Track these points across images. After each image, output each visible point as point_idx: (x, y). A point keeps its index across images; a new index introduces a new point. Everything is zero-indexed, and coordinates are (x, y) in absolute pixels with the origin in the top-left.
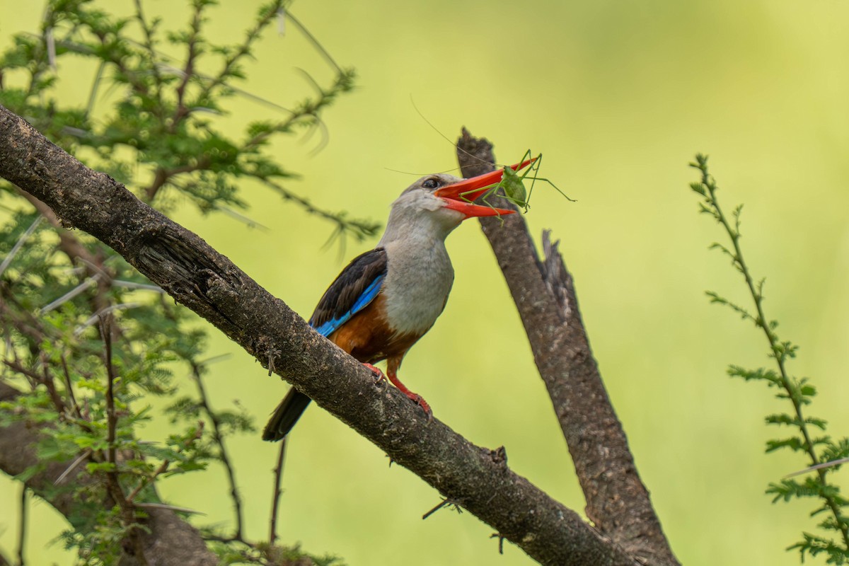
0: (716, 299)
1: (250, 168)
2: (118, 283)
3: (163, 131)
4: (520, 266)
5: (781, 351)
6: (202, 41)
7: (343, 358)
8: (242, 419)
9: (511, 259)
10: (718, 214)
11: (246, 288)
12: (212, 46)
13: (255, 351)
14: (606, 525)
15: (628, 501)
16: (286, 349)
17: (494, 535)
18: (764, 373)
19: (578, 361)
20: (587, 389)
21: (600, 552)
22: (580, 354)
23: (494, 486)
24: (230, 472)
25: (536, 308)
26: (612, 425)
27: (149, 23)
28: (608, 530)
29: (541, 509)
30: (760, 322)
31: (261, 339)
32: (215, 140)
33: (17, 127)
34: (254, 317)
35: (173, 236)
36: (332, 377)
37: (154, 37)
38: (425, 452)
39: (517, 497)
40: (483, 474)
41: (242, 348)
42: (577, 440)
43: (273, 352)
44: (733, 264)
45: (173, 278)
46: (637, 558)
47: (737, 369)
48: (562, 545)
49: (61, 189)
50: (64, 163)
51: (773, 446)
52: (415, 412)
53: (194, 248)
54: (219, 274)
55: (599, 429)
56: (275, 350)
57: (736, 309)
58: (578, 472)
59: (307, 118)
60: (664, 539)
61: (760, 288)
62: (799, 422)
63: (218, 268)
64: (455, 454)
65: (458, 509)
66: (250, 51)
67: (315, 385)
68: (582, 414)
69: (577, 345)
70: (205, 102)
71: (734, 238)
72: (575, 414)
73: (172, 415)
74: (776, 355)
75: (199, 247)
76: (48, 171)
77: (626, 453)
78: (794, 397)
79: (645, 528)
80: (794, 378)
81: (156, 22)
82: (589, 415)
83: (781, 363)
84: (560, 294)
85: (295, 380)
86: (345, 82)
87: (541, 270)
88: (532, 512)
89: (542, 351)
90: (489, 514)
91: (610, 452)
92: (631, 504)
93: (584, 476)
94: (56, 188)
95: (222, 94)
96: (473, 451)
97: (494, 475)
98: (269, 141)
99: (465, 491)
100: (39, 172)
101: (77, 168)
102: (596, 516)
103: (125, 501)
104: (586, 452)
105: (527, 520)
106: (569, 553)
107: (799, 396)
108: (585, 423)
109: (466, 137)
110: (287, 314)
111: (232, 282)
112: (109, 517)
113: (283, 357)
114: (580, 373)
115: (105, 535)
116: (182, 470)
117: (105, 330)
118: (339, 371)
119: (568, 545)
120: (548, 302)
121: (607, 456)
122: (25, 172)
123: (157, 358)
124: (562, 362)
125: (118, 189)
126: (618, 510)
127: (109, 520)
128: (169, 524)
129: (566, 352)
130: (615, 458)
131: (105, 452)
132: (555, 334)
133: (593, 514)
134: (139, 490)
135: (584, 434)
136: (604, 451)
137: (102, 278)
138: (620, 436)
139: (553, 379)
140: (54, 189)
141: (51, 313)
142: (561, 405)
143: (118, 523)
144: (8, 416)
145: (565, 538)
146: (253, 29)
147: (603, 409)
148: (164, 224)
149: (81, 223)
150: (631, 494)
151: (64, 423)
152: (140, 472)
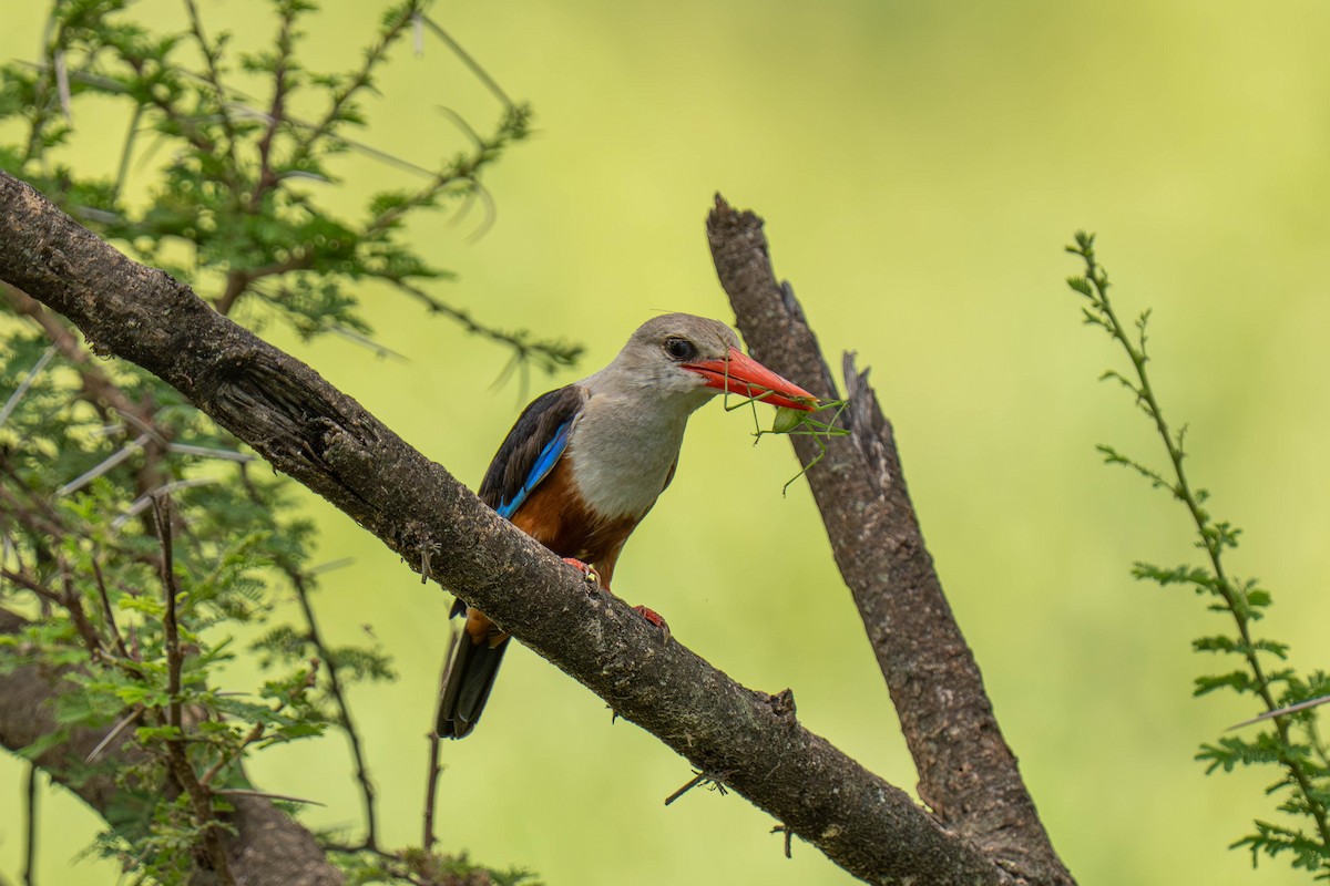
0: (1114, 458)
1: (376, 264)
2: (177, 447)
3: (239, 209)
5: (1215, 538)
6: (295, 68)
7: (538, 554)
8: (372, 659)
10: (1113, 326)
11: (384, 447)
12: (311, 75)
13: (400, 544)
14: (949, 812)
15: (984, 774)
16: (450, 541)
17: (777, 829)
18: (1188, 573)
19: (902, 556)
20: (917, 599)
21: (942, 853)
22: (905, 544)
23: (776, 751)
24: (355, 742)
25: (835, 474)
26: (958, 655)
27: (211, 41)
28: (954, 820)
29: (850, 787)
30: (1182, 494)
31: (411, 525)
32: (320, 223)
33: (21, 198)
34: (397, 492)
35: (269, 366)
36: (522, 584)
37: (220, 64)
38: (667, 699)
39: (813, 768)
40: (760, 732)
41: (380, 540)
42: (904, 680)
43: (428, 547)
44: (1138, 402)
45: (270, 431)
46: (1000, 861)
47: (1147, 567)
48: (883, 842)
49: (92, 294)
50: (96, 255)
51: (1206, 685)
52: (652, 638)
53: (301, 384)
54: (341, 425)
55: (937, 661)
56: (431, 542)
57: (1145, 473)
58: (905, 729)
59: (460, 183)
60: (1043, 831)
61: (1180, 439)
62: (1246, 647)
63: (339, 415)
64: (715, 702)
65: (721, 789)
66: (372, 82)
67: (495, 597)
68: (910, 638)
69: (900, 529)
70: (304, 163)
71: (1139, 362)
72: (898, 640)
73: (263, 654)
74: (1207, 544)
75: (310, 383)
76: (70, 267)
77: (980, 697)
78: (1236, 608)
79: (1012, 814)
80: (1236, 580)
81: (223, 39)
82: (921, 639)
83: (1215, 557)
84: (873, 451)
85: (463, 589)
86: (517, 124)
87: (843, 413)
88: (836, 791)
89: (845, 541)
90: (769, 795)
91: (955, 696)
92: (989, 778)
93: (915, 736)
94: (83, 294)
95: (330, 151)
96: (743, 697)
97: (776, 734)
98: (403, 222)
99: (731, 759)
100: (57, 269)
101: (115, 262)
102: (935, 798)
103: (197, 785)
104: (918, 698)
105: (828, 804)
106: (895, 856)
107: (1244, 607)
108: (914, 652)
109: (722, 209)
110: (450, 487)
111: (363, 437)
112: (173, 812)
113: (444, 554)
114: (906, 575)
115: (168, 840)
116: (286, 737)
117: (162, 519)
118: (531, 575)
119: (892, 843)
120: (854, 464)
121: (950, 703)
122: (35, 269)
123: (243, 562)
124: (877, 558)
125: (181, 294)
126: (968, 787)
127: (172, 816)
128: (267, 821)
129: (884, 541)
130: (963, 707)
131: (164, 710)
132: (866, 514)
133: (930, 793)
134: (219, 768)
135: (914, 670)
136: (946, 696)
137: (152, 441)
138: (969, 671)
139: (864, 585)
140: (81, 294)
141: (73, 496)
142: (878, 625)
143: (188, 820)
144: (11, 657)
145: (887, 831)
146: (374, 47)
147: (943, 630)
148: (255, 347)
149: (124, 349)
150: (989, 761)
151: (99, 665)
152: (220, 740)
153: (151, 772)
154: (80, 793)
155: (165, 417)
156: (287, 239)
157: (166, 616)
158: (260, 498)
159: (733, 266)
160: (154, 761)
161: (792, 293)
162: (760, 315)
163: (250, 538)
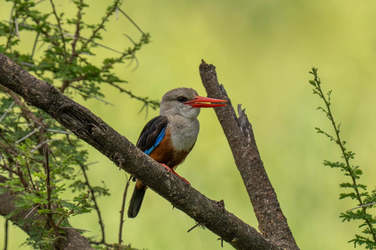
0: (320, 131)
1: (105, 78)
2: (49, 130)
3: (66, 63)
4: (228, 120)
5: (347, 155)
6: (82, 23)
7: (152, 162)
8: (104, 190)
9: (224, 117)
10: (321, 94)
11: (109, 132)
12: (87, 25)
13: (113, 159)
14: (268, 234)
15: (277, 223)
16: (127, 158)
17: (219, 239)
18: (339, 164)
19: (254, 162)
20: (258, 174)
21: (265, 246)
22: (255, 159)
23: (219, 217)
24: (99, 213)
25: (235, 138)
26: (270, 190)
27: (59, 15)
28: (269, 236)
29: (240, 227)
30: (338, 142)
31: (116, 154)
32: (89, 66)
33: (7, 61)
34: (113, 144)
35: (76, 109)
36: (147, 170)
37: (61, 22)
38: (188, 202)
39: (229, 222)
40: (214, 212)
41: (107, 158)
42: (255, 197)
43: (121, 160)
44: (327, 116)
45: (77, 127)
46: (282, 248)
47: (328, 162)
48: (249, 243)
49: (27, 89)
50: (28, 77)
51: (343, 196)
52: (184, 185)
53: (86, 114)
54: (97, 125)
55: (264, 192)
57: (328, 136)
58: (255, 211)
59: (130, 56)
61: (339, 127)
62: (355, 186)
63: (96, 123)
64: (202, 203)
65: (203, 228)
66: (104, 27)
67: (140, 174)
68: (256, 185)
69: (254, 154)
70: (85, 50)
71: (328, 105)
72: (253, 185)
73: (73, 188)
74: (345, 157)
75: (88, 114)
76: (20, 80)
77: (276, 202)
79: (285, 235)
80: (353, 167)
81: (62, 15)
82: (260, 185)
83: (347, 161)
84: (246, 132)
85: (131, 172)
86: (145, 39)
87: (238, 122)
88: (236, 228)
89: (238, 158)
90: (217, 229)
91: (269, 201)
92: (279, 224)
93: (258, 213)
94: (24, 88)
95: (92, 46)
96: (210, 202)
97: (219, 212)
98: (113, 66)
99: (206, 219)
100: (17, 81)
101: (33, 79)
102: (263, 230)
103: (55, 226)
104: (258, 202)
105: (234, 232)
106: (252, 246)
107: (355, 174)
108: (258, 189)
109: (203, 64)
110: (127, 143)
111: (103, 129)
112: (49, 233)
113: (126, 162)
114: (255, 167)
115: (47, 241)
116: (81, 213)
117: (46, 151)
118: (150, 168)
119: (251, 243)
120: (240, 136)
121: (268, 203)
122: (11, 81)
123: (68, 163)
124: (247, 162)
125: (52, 88)
126: (273, 227)
127: (48, 235)
128: (74, 236)
129: (249, 158)
130: (271, 204)
131: (46, 205)
132: (244, 150)
133: (262, 229)
134: (62, 221)
135: (258, 194)
136: (267, 201)
137: (42, 128)
138: (273, 194)
139: (244, 170)
140: (23, 89)
141: (20, 144)
142: (247, 181)
143: (53, 236)
144: (2, 189)
145: (250, 240)
146: (105, 17)
147: (266, 183)
148: (72, 104)
149: (35, 104)
150: (279, 220)
151: (28, 192)
152: (62, 213)
153: (43, 222)
154: (22, 228)
155: (46, 121)
156: (80, 71)
157: (47, 178)
158: (72, 144)
159: (207, 80)
160: (43, 219)
161: (223, 88)
162: (214, 94)
163: (70, 156)
